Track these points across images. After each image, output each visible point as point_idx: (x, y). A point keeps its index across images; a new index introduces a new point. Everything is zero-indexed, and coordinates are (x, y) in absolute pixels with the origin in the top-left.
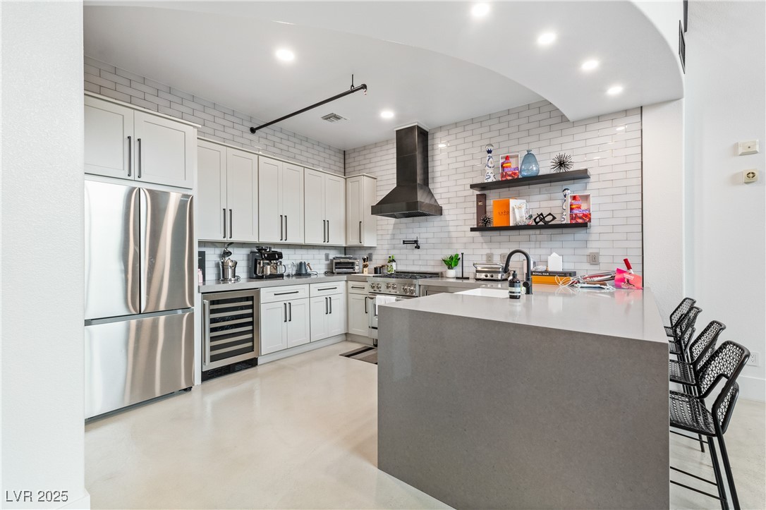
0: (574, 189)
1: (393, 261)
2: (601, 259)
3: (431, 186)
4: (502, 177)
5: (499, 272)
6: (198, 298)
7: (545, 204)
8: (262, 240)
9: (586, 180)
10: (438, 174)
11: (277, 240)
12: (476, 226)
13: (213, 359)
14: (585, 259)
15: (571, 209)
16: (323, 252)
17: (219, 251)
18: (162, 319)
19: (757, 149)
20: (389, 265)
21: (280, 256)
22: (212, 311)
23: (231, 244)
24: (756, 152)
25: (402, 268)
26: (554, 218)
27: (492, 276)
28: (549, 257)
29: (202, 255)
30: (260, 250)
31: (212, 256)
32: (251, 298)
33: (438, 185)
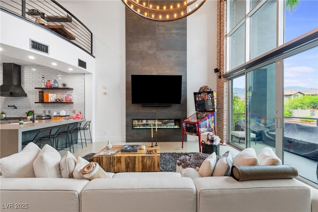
0: (69, 92)
1: (4, 113)
2: (76, 112)
3: (22, 86)
4: (46, 86)
5: (44, 116)
7: (61, 96)
9: (72, 90)
10: (25, 82)
12: (39, 102)
14: (72, 112)
15: (66, 98)
19: (107, 87)
20: (1, 115)
24: (106, 88)
25: (8, 116)
26: (63, 100)
27: (41, 118)
28: (61, 112)
33: (25, 86)
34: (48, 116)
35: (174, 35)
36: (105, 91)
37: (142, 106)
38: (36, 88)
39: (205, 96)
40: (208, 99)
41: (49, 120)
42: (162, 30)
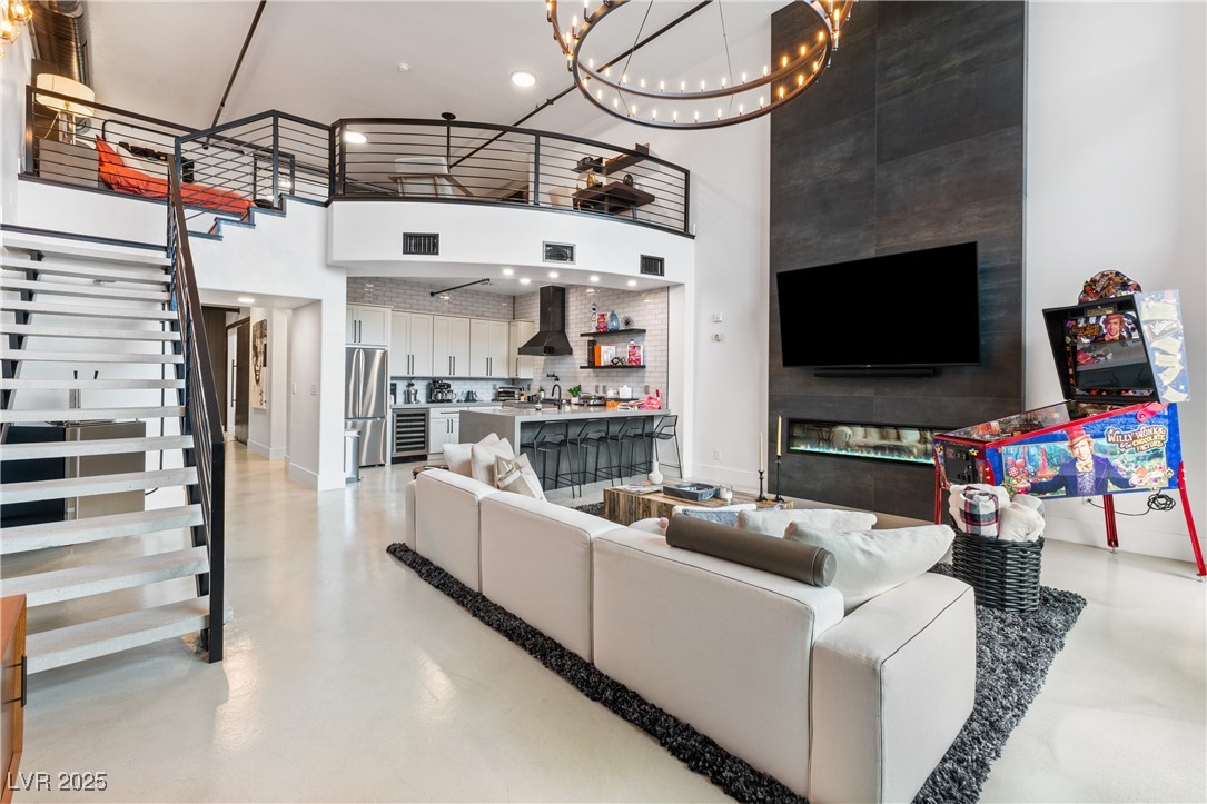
0: (637, 340)
2: (650, 390)
4: (599, 329)
5: (593, 399)
6: (390, 412)
8: (435, 375)
9: (644, 334)
10: (571, 322)
11: (447, 375)
12: (587, 364)
13: (398, 450)
14: (642, 388)
15: (630, 355)
16: (491, 384)
17: (406, 383)
18: (369, 422)
19: (721, 319)
21: (449, 386)
22: (398, 421)
23: (413, 378)
24: (720, 321)
28: (621, 388)
29: (394, 385)
30: (434, 382)
31: (401, 387)
32: (424, 415)
33: (570, 331)
34: (600, 398)
35: (956, 76)
36: (717, 329)
37: (816, 375)
38: (582, 335)
39: (1106, 322)
40: (1121, 337)
41: (602, 408)
42: (901, 76)
